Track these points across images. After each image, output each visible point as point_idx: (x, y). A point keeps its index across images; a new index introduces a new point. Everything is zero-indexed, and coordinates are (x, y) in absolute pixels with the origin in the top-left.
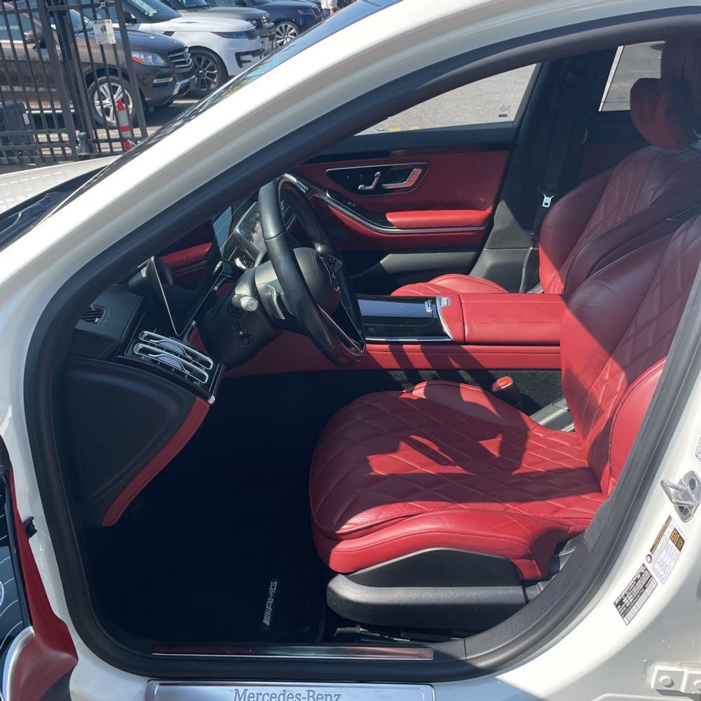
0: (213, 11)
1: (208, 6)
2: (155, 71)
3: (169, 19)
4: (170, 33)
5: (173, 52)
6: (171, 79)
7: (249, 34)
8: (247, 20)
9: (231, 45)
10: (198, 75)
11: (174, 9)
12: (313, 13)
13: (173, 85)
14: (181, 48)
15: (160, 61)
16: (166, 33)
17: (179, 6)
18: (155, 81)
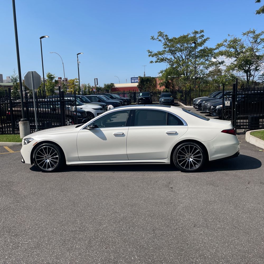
0: (92, 103)
1: (91, 102)
2: (79, 117)
3: (82, 105)
4: (82, 108)
5: (83, 112)
6: (82, 118)
7: (101, 109)
8: (100, 106)
9: (96, 111)
10: (88, 118)
11: (82, 103)
12: (118, 104)
13: (82, 119)
14: (85, 112)
15: (80, 114)
16: (81, 108)
17: (83, 102)
18: (78, 119)
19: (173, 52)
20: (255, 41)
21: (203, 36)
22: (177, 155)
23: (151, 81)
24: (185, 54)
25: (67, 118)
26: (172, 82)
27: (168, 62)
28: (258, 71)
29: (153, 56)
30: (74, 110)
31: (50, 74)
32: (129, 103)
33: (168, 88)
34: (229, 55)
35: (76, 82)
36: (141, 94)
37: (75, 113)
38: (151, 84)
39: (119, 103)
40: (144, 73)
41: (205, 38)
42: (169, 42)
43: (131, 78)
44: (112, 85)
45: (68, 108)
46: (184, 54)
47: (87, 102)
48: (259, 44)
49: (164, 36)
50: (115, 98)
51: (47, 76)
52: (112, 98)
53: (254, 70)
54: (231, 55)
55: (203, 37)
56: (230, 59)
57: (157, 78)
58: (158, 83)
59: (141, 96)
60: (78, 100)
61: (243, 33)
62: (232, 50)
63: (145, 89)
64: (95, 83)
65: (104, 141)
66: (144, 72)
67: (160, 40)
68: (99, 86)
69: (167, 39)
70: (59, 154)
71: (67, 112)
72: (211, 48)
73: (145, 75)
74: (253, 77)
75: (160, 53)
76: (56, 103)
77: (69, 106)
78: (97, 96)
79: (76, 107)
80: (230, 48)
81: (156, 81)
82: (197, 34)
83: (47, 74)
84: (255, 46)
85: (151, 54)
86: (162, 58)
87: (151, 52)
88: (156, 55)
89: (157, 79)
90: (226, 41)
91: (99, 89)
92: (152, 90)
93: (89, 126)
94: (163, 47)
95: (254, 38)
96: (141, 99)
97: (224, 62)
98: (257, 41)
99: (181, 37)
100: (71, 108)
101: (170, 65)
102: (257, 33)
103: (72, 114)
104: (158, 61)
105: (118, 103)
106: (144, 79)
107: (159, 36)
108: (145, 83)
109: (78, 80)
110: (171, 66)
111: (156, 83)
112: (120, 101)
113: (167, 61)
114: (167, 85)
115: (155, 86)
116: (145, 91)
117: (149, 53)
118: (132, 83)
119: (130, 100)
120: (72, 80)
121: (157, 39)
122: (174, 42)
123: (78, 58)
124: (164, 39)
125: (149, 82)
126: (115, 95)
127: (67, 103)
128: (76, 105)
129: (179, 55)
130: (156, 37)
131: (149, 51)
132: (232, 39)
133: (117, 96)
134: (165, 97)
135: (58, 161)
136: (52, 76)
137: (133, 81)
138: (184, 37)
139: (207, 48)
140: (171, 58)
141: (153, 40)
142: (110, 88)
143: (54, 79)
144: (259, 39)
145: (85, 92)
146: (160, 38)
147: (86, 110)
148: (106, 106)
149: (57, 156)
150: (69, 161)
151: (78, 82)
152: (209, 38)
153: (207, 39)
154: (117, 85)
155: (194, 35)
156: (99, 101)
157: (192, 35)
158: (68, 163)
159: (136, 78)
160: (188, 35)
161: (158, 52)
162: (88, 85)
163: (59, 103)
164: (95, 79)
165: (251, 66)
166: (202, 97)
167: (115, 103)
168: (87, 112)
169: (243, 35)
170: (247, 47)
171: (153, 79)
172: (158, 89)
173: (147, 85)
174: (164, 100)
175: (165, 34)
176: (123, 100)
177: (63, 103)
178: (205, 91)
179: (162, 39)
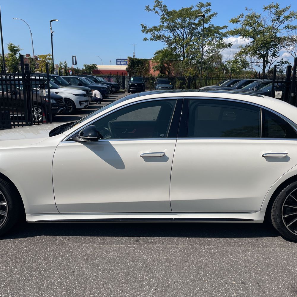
0: (71, 87)
1: (69, 85)
2: (53, 105)
3: (57, 89)
4: (57, 93)
5: (59, 99)
6: (57, 108)
7: (84, 95)
8: (83, 90)
9: (78, 98)
12: (106, 90)
13: (58, 109)
14: (61, 98)
15: (54, 102)
16: (55, 93)
17: (59, 84)
18: (52, 108)
19: (172, 29)
20: (277, 18)
21: (209, 10)
22: (284, 205)
23: (143, 63)
24: (186, 33)
25: (35, 107)
26: (168, 66)
27: (165, 41)
28: (276, 57)
29: (147, 32)
30: (45, 95)
31: (12, 46)
32: (117, 89)
33: (164, 73)
34: (245, 34)
35: (49, 59)
36: (132, 79)
37: (47, 99)
38: (143, 67)
39: (107, 88)
40: (134, 54)
41: (211, 13)
42: (168, 15)
43: (117, 59)
44: (94, 66)
45: (36, 92)
46: (185, 31)
47: (64, 85)
48: (282, 23)
49: (162, 6)
50: (100, 82)
51: (9, 48)
52: (96, 81)
53: (272, 55)
54: (247, 34)
55: (209, 12)
56: (246, 40)
57: (151, 60)
58: (151, 66)
59: (132, 81)
60: (52, 81)
61: (265, 7)
62: (249, 29)
63: (135, 73)
64: (73, 62)
65: (119, 170)
66: (134, 52)
67: (157, 12)
68: (77, 68)
69: (166, 11)
70: (9, 199)
71: (35, 98)
72: (218, 27)
73: (134, 56)
74: (270, 64)
75: (156, 29)
76: (17, 82)
77: (37, 89)
78: (77, 78)
79: (49, 91)
80: (247, 25)
81: (149, 64)
82: (202, 8)
83: (9, 45)
84: (277, 25)
85: (145, 30)
86: (159, 35)
87: (145, 27)
88: (151, 30)
89: (151, 62)
90: (242, 16)
91: (77, 71)
92: (144, 74)
93: (82, 134)
94: (161, 21)
95: (276, 14)
96: (133, 85)
97: (231, 45)
98: (279, 18)
99: (183, 9)
100: (40, 91)
101: (168, 44)
102: (281, 8)
103: (42, 100)
104: (154, 38)
105: (105, 88)
106: (134, 60)
107: (155, 6)
108: (135, 66)
109: (51, 57)
110: (169, 46)
111: (149, 67)
112: (107, 86)
113: (164, 39)
114: (162, 69)
115: (148, 70)
116: (136, 75)
117: (143, 27)
118: (117, 65)
119: (119, 85)
120: (44, 56)
121: (154, 11)
122: (174, 16)
123: (51, 27)
124: (162, 11)
125: (141, 65)
126: (100, 78)
127: (35, 83)
128: (49, 88)
129: (179, 33)
130: (152, 7)
131: (143, 25)
132: (250, 14)
133: (102, 80)
134: (163, 84)
135: (6, 216)
136: (16, 49)
137: (119, 63)
138: (187, 10)
139: (213, 26)
140: (169, 36)
141: (149, 11)
142: (92, 71)
143: (19, 52)
144: (282, 16)
145: (60, 72)
146: (157, 9)
147: (64, 96)
148: (90, 91)
149: (5, 204)
150: (33, 214)
151: (51, 60)
152: (216, 13)
153: (213, 14)
154: (100, 67)
155: (199, 8)
156: (80, 84)
157: (197, 9)
158: (30, 219)
159: (123, 59)
160: (191, 8)
161: (154, 27)
162: (65, 63)
163: (21, 82)
164: (73, 57)
165: (268, 51)
166: (210, 85)
167: (101, 89)
168: (64, 98)
169: (264, 9)
170: (266, 26)
171: (146, 62)
172: (152, 74)
173: (138, 69)
174: (162, 87)
175: (163, 4)
176: (110, 84)
177: (28, 84)
178: (212, 78)
179: (159, 11)
